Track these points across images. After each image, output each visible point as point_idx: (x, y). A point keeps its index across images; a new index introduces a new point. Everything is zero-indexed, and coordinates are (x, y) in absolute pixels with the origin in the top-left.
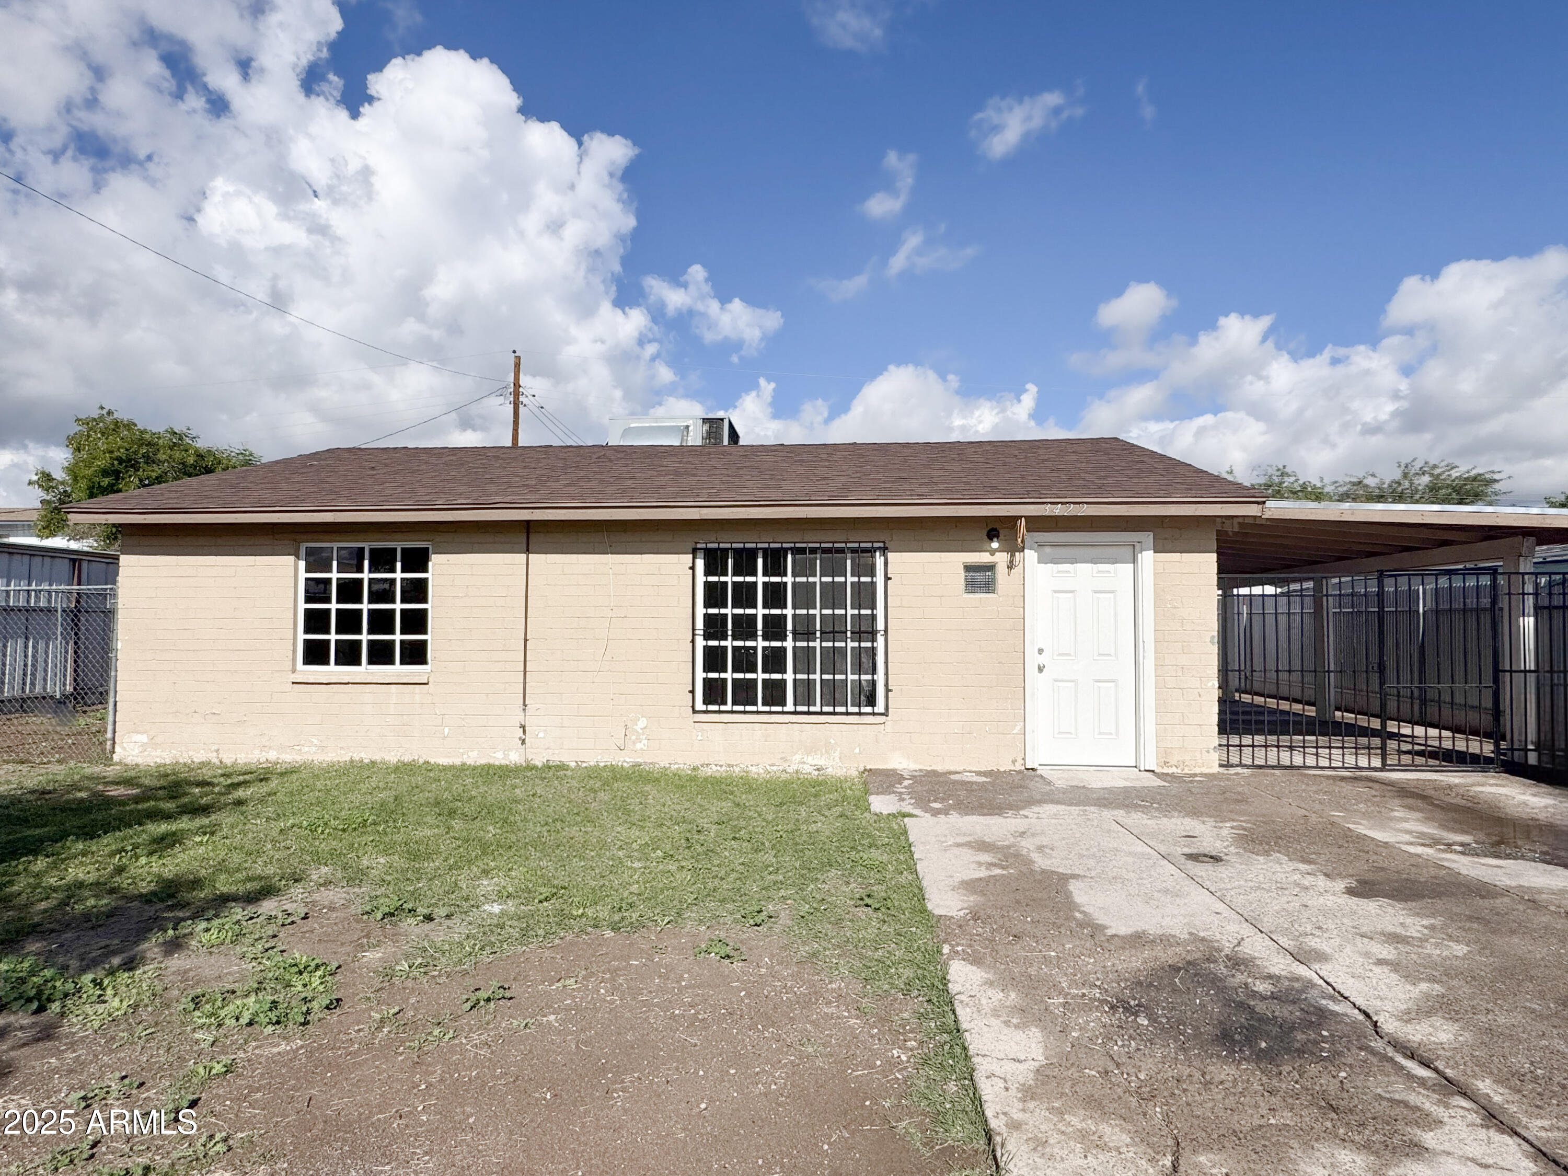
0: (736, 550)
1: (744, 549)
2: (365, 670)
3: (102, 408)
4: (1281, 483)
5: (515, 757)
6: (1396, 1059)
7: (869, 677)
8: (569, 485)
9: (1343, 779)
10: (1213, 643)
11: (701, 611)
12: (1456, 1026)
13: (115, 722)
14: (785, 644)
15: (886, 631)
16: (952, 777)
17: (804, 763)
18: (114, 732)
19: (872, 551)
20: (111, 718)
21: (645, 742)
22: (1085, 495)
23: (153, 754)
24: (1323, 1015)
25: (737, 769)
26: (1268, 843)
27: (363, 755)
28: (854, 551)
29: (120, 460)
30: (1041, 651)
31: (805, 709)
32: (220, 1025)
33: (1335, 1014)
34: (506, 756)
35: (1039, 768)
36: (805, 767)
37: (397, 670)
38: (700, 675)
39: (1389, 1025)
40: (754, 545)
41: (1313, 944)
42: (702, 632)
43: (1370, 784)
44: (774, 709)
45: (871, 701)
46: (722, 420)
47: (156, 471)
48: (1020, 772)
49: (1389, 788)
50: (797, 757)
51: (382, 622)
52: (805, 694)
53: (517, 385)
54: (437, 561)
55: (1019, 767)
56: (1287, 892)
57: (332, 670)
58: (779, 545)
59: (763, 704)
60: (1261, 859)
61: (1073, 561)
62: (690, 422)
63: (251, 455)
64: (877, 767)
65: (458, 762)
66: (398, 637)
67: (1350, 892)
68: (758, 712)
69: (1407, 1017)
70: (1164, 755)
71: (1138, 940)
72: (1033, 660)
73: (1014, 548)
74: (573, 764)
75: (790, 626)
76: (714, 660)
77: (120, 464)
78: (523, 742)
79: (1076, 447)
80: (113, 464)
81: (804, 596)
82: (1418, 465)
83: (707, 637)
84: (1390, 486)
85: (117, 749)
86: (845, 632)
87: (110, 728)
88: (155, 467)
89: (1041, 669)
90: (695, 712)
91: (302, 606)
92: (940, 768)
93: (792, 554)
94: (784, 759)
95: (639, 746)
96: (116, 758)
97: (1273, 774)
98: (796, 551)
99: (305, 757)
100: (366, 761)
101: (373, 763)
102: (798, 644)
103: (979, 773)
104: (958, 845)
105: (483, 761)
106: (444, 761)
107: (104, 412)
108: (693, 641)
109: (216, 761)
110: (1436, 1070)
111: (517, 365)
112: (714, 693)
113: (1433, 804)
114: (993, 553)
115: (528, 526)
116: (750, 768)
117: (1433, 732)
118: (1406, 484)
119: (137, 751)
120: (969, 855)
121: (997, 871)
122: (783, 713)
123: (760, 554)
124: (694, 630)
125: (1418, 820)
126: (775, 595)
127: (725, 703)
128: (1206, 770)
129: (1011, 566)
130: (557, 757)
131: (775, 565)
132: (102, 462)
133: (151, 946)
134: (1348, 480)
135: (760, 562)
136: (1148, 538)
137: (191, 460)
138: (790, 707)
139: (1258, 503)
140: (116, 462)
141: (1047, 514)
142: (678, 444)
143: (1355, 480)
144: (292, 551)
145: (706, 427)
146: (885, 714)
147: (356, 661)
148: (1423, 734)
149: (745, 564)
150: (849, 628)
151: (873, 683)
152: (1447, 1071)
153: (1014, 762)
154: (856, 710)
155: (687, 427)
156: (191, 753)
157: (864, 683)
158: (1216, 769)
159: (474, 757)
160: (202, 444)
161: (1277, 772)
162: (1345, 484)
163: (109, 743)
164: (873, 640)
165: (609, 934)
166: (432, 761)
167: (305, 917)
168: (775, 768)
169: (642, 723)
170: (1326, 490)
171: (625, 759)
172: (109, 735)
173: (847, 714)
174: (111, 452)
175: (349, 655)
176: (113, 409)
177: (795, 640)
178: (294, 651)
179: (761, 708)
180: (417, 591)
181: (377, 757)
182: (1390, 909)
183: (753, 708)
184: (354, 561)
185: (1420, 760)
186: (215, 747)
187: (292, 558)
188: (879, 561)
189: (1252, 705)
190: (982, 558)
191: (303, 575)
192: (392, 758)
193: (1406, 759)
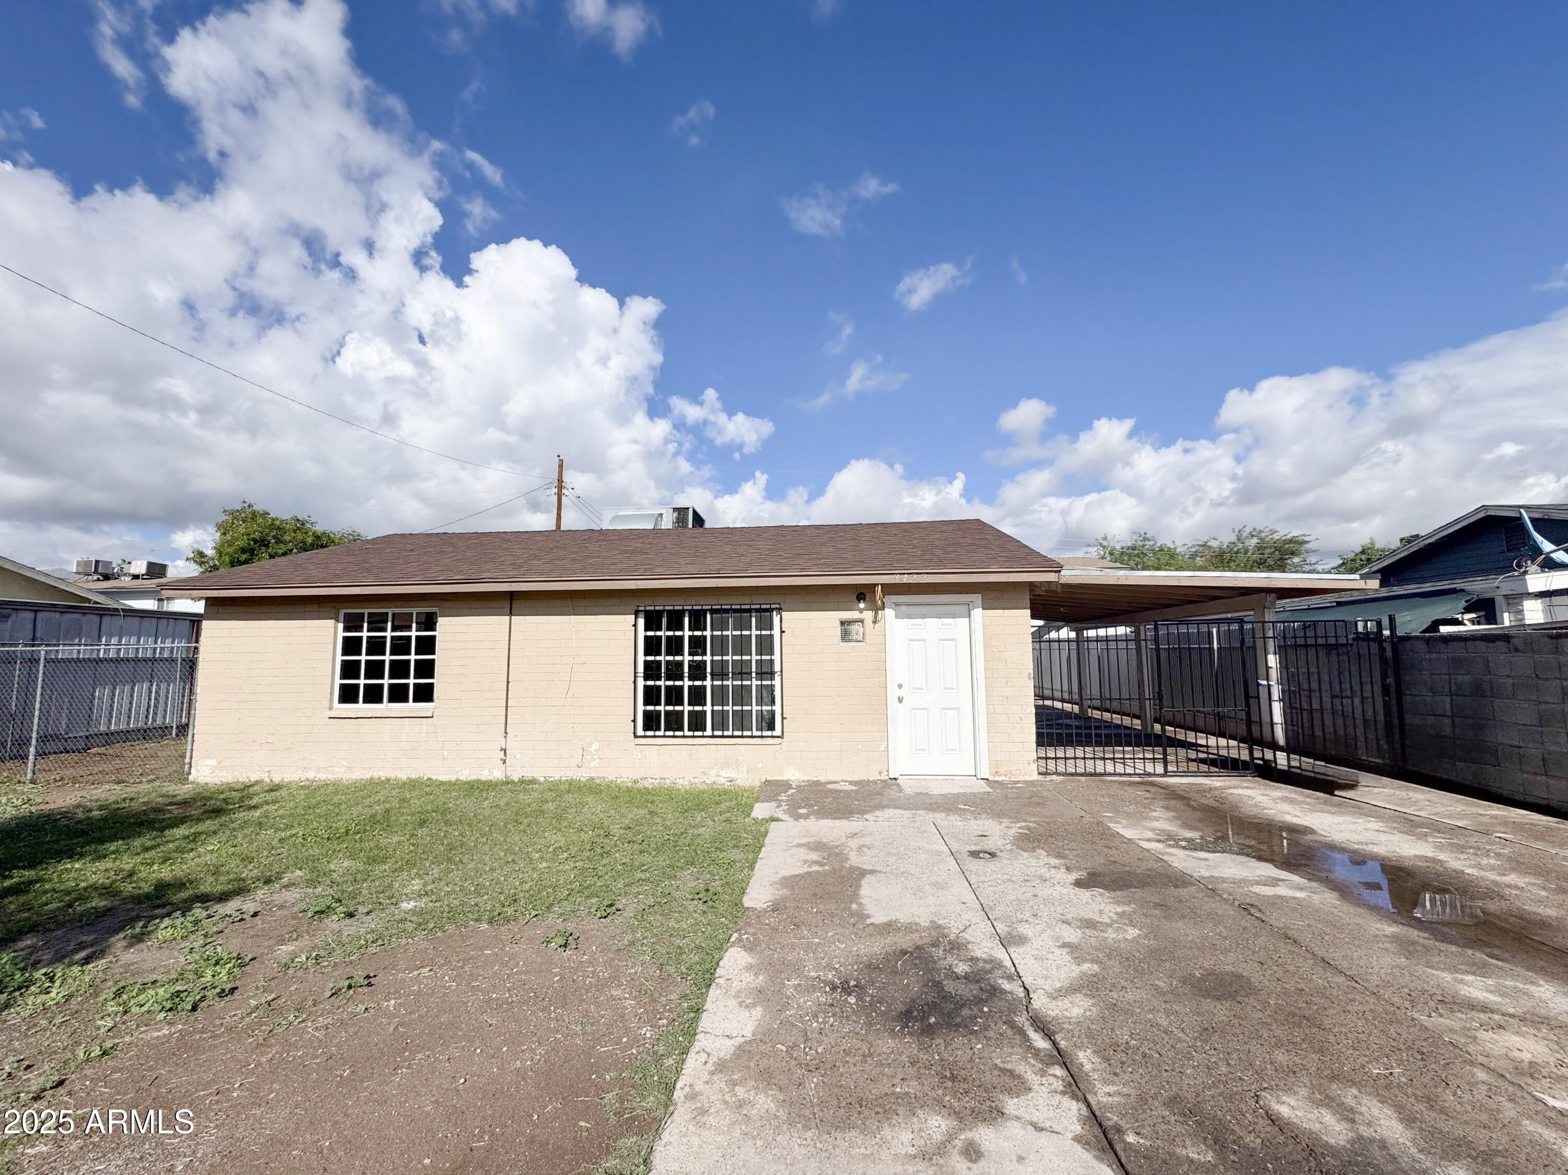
0: (668, 611)
1: (674, 611)
2: (386, 707)
3: (244, 502)
4: (1144, 546)
5: (497, 774)
6: (1028, 1033)
7: (769, 708)
8: (547, 563)
9: (1132, 784)
10: (1029, 678)
11: (641, 658)
12: (1091, 1002)
13: (192, 750)
14: (705, 683)
15: (781, 671)
16: (830, 786)
17: (719, 776)
18: (191, 758)
19: (770, 610)
20: (189, 747)
21: (598, 761)
22: (925, 567)
23: (221, 774)
24: (995, 991)
25: (668, 782)
26: (1039, 841)
27: (381, 774)
28: (757, 610)
29: (255, 541)
30: (900, 686)
31: (720, 733)
32: (126, 1012)
33: (1004, 992)
34: (491, 772)
35: (900, 778)
36: (720, 779)
37: (411, 707)
38: (641, 708)
39: (1039, 1002)
40: (681, 608)
41: (1022, 929)
42: (642, 675)
43: (1148, 788)
44: (697, 733)
45: (771, 727)
46: (688, 509)
47: (282, 548)
48: (885, 781)
49: (1162, 791)
50: (714, 772)
51: (400, 669)
52: (720, 722)
53: (560, 481)
54: (442, 621)
55: (884, 777)
56: (1028, 884)
57: (360, 708)
58: (700, 607)
59: (689, 730)
60: (1025, 854)
61: (924, 617)
62: (663, 511)
63: (359, 535)
64: (775, 778)
65: (453, 778)
66: (412, 681)
67: (1078, 884)
68: (684, 737)
69: (1057, 995)
70: (995, 766)
71: (889, 927)
72: (893, 693)
73: (877, 608)
74: (542, 779)
75: (709, 669)
76: (651, 696)
77: (255, 543)
78: (504, 762)
79: (945, 528)
80: (249, 544)
81: (720, 646)
82: (1248, 530)
83: (646, 678)
84: (1228, 546)
85: (193, 771)
86: (751, 673)
87: (188, 755)
88: (282, 546)
89: (900, 700)
90: (636, 736)
91: (340, 658)
92: (823, 779)
93: (711, 614)
94: (704, 773)
95: (593, 764)
96: (191, 777)
97: (1079, 781)
98: (713, 612)
99: (336, 776)
100: (383, 779)
101: (388, 780)
102: (716, 683)
103: (851, 783)
104: (799, 845)
105: (473, 778)
106: (443, 778)
107: (246, 505)
108: (635, 682)
109: (268, 780)
110: (1055, 1044)
111: (561, 466)
112: (651, 722)
113: (1189, 805)
114: (861, 611)
115: (512, 596)
116: (678, 781)
117: (1223, 742)
118: (1240, 545)
119: (207, 772)
120: (804, 854)
121: (816, 868)
122: (703, 737)
123: (687, 614)
124: (635, 673)
125: (1168, 819)
126: (698, 645)
127: (659, 729)
128: (1028, 778)
129: (875, 622)
130: (529, 774)
131: (698, 622)
132: (240, 543)
133: (118, 941)
134: (1196, 543)
135: (687, 620)
136: (977, 598)
137: (309, 540)
138: (709, 732)
139: (1056, 572)
140: (252, 543)
141: (897, 582)
142: (652, 527)
143: (1201, 543)
144: (332, 615)
145: (676, 514)
146: (781, 737)
147: (379, 700)
148: (1215, 744)
149: (675, 622)
150: (754, 669)
151: (773, 713)
152: (1063, 1042)
153: (880, 773)
154: (759, 733)
155: (661, 515)
156: (249, 774)
157: (765, 713)
158: (1035, 777)
159: (466, 775)
160: (319, 528)
161: (1083, 779)
162: (1194, 546)
163: (187, 766)
164: (772, 679)
165: (484, 926)
166: (434, 778)
167: (255, 915)
168: (697, 780)
169: (596, 746)
170: (1178, 550)
171: (582, 775)
172: (187, 760)
173: (752, 737)
174: (249, 534)
175: (374, 695)
176: (252, 503)
177: (712, 680)
178: (332, 693)
179: (687, 733)
180: (427, 645)
181: (392, 775)
182: (1099, 899)
183: (680, 733)
184: (377, 623)
185: (1204, 768)
186: (268, 769)
187: (333, 621)
188: (776, 619)
189: (1100, 720)
190: (854, 615)
191: (341, 634)
192: (403, 776)
193: (1193, 766)
